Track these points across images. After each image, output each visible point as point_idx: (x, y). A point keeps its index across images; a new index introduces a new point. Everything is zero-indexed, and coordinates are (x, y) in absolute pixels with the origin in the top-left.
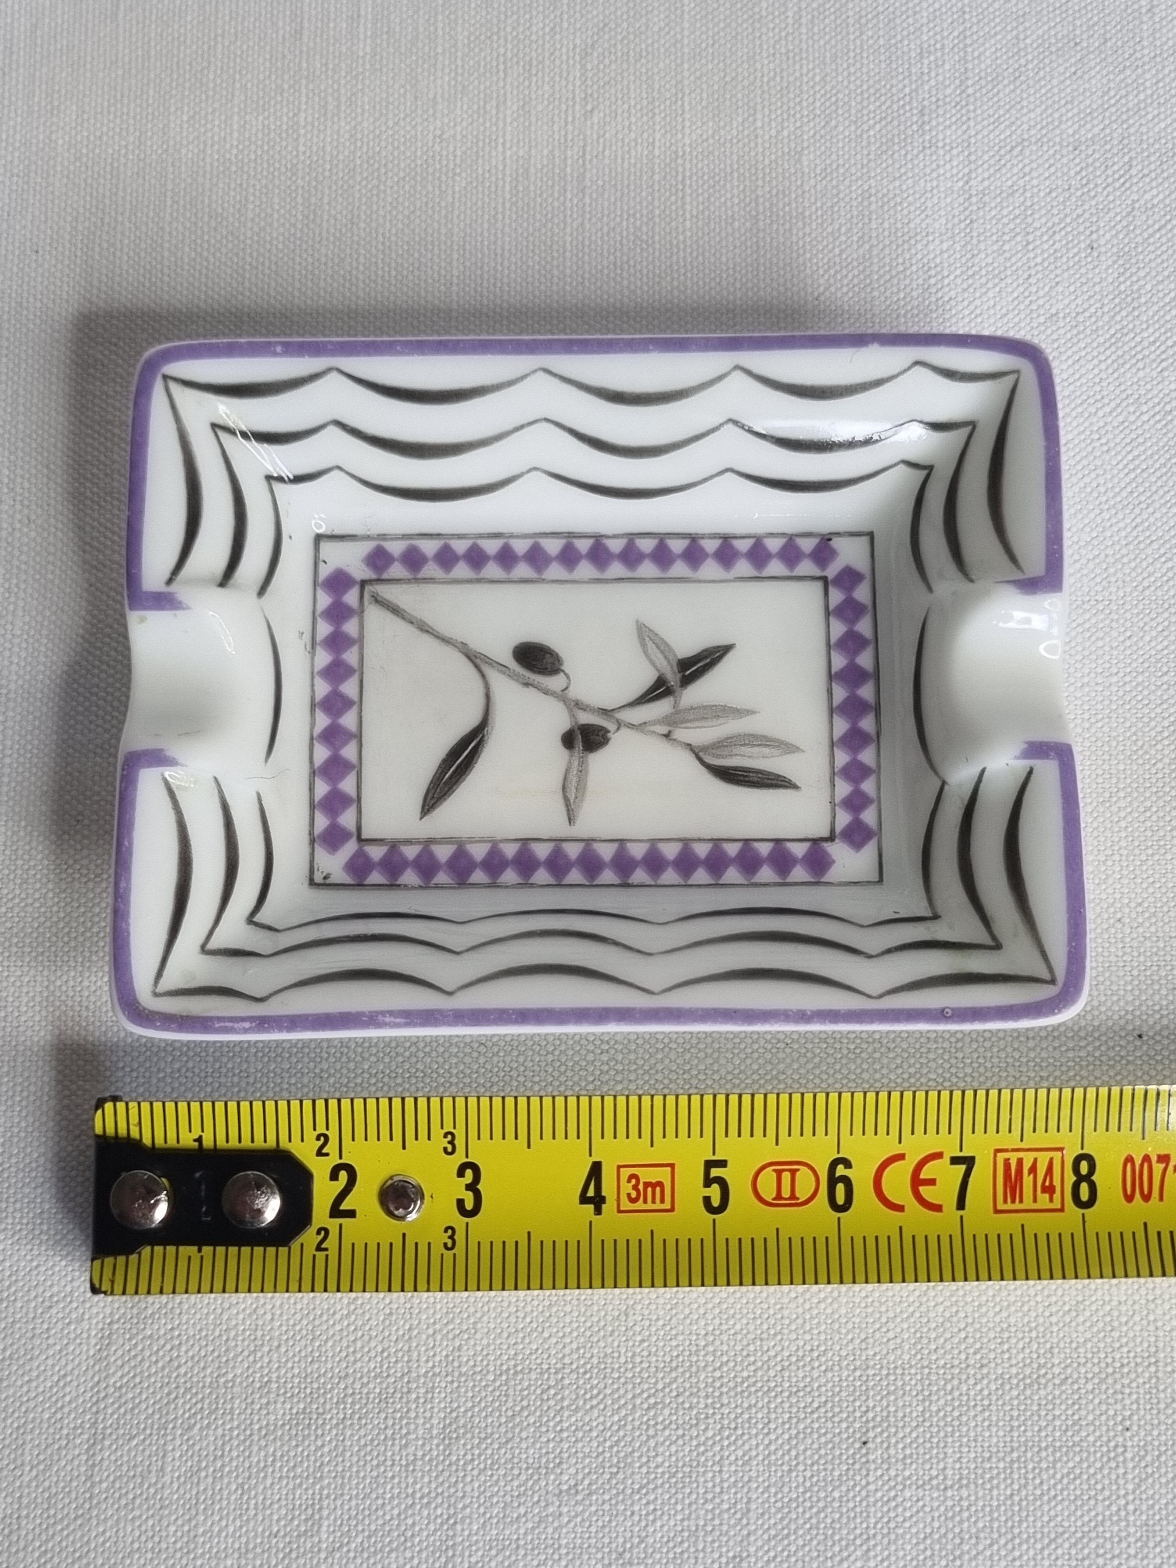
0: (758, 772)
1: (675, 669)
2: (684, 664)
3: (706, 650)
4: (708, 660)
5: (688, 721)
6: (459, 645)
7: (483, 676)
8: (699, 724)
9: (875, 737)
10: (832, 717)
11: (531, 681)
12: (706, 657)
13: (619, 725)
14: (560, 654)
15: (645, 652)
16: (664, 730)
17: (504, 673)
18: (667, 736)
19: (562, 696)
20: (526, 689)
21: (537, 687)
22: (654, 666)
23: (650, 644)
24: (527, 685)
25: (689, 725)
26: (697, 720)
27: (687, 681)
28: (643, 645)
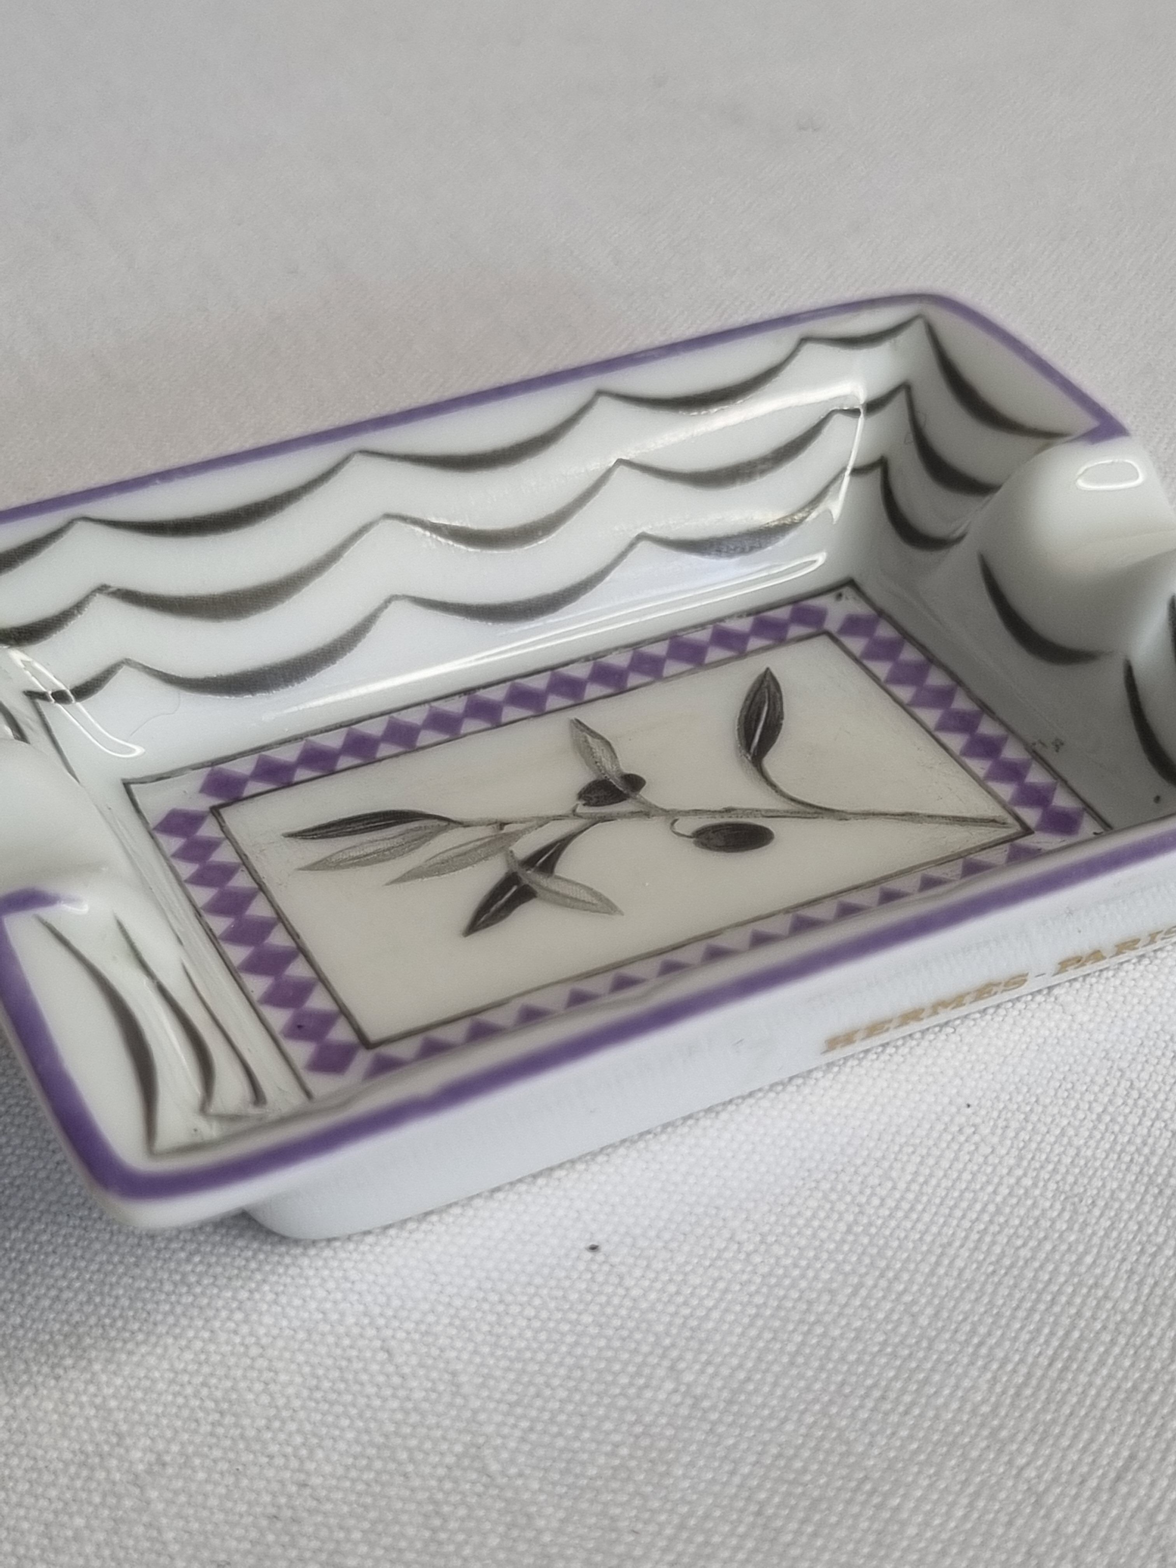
0: (354, 832)
1: (534, 886)
2: (526, 894)
3: (503, 918)
4: (493, 909)
5: (480, 846)
6: (848, 816)
7: (793, 800)
8: (463, 848)
9: (202, 912)
10: (277, 914)
11: (724, 814)
12: (499, 910)
13: (574, 814)
14: (705, 851)
15: (589, 890)
16: (507, 829)
17: (767, 811)
18: (502, 824)
19: (672, 816)
20: (728, 805)
21: (714, 812)
22: (568, 881)
23: (588, 897)
24: (728, 811)
25: (478, 843)
26: (470, 851)
27: (510, 880)
28: (595, 894)
